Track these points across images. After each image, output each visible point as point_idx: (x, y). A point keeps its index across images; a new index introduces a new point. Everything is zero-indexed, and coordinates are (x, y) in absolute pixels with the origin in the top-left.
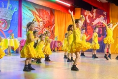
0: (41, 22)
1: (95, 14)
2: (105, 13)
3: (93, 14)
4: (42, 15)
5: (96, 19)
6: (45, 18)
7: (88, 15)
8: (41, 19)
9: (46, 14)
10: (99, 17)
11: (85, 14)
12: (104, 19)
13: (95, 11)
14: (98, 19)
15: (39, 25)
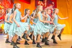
0: (3, 10)
1: (46, 4)
2: (53, 3)
3: (44, 4)
4: (3, 4)
5: (46, 7)
6: (6, 6)
7: (41, 4)
8: (3, 7)
9: (7, 3)
10: (49, 6)
11: (39, 3)
12: (53, 7)
13: (46, 1)
14: (48, 7)
15: (1, 12)
